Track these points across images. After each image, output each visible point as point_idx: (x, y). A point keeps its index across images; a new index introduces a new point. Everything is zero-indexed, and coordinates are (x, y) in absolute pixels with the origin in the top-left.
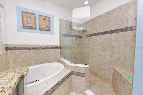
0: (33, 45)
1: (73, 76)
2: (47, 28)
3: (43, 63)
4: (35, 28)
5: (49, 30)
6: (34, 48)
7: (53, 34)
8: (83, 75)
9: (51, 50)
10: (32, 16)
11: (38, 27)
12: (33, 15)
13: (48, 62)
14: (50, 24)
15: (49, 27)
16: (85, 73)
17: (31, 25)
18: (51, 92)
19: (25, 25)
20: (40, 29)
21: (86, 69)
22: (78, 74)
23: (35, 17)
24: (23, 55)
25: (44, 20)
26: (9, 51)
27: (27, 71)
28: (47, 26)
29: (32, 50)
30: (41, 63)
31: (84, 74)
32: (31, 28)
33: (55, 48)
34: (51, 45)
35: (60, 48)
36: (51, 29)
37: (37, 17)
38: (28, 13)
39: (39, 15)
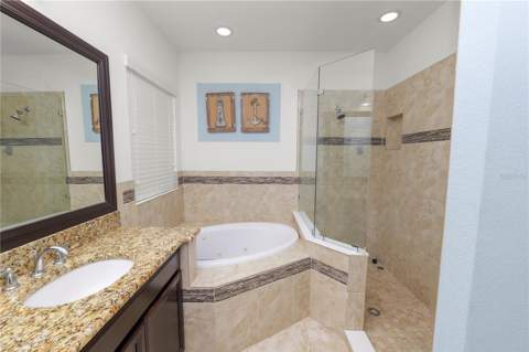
0: (228, 172)
1: (314, 274)
2: (262, 126)
3: (250, 221)
4: (233, 130)
5: (266, 130)
6: (230, 180)
7: (277, 139)
8: (341, 277)
9: (272, 187)
10: (226, 99)
11: (238, 125)
12: (228, 98)
13: (263, 220)
14: (268, 113)
15: (267, 123)
16: (347, 271)
17: (223, 124)
18: (237, 290)
19: (213, 126)
20: (245, 130)
21: (350, 261)
22: (327, 270)
23: (233, 101)
24: (209, 196)
25: (252, 103)
26: (185, 186)
27: (195, 234)
28: (262, 120)
30: (246, 219)
31: (346, 274)
32: (224, 130)
34: (272, 173)
35: (298, 181)
36: (271, 126)
37: (238, 99)
38: (218, 94)
39: (243, 94)
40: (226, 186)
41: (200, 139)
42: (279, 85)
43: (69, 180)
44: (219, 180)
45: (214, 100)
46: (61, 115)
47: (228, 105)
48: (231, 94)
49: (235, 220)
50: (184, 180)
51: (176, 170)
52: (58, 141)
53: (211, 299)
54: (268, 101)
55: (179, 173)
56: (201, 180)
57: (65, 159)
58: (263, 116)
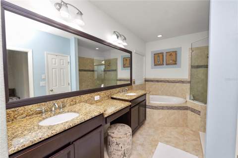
0: (161, 79)
4: (163, 64)
5: (176, 64)
7: (180, 67)
8: (198, 113)
9: (177, 84)
11: (165, 63)
12: (161, 55)
15: (176, 61)
17: (159, 63)
19: (156, 64)
20: (167, 64)
23: (163, 56)
24: (154, 86)
25: (170, 55)
28: (174, 61)
29: (159, 83)
31: (200, 112)
32: (159, 65)
33: (182, 82)
36: (177, 62)
37: (165, 55)
38: (158, 54)
39: (167, 53)
40: (160, 83)
41: (152, 68)
42: (181, 48)
43: (117, 80)
44: (158, 81)
45: (156, 56)
46: (117, 64)
47: (161, 57)
48: (162, 53)
49: (163, 95)
50: (146, 81)
51: (144, 77)
52: (116, 70)
53: (153, 109)
54: (176, 54)
55: (145, 78)
56: (152, 81)
57: (117, 75)
58: (175, 59)
